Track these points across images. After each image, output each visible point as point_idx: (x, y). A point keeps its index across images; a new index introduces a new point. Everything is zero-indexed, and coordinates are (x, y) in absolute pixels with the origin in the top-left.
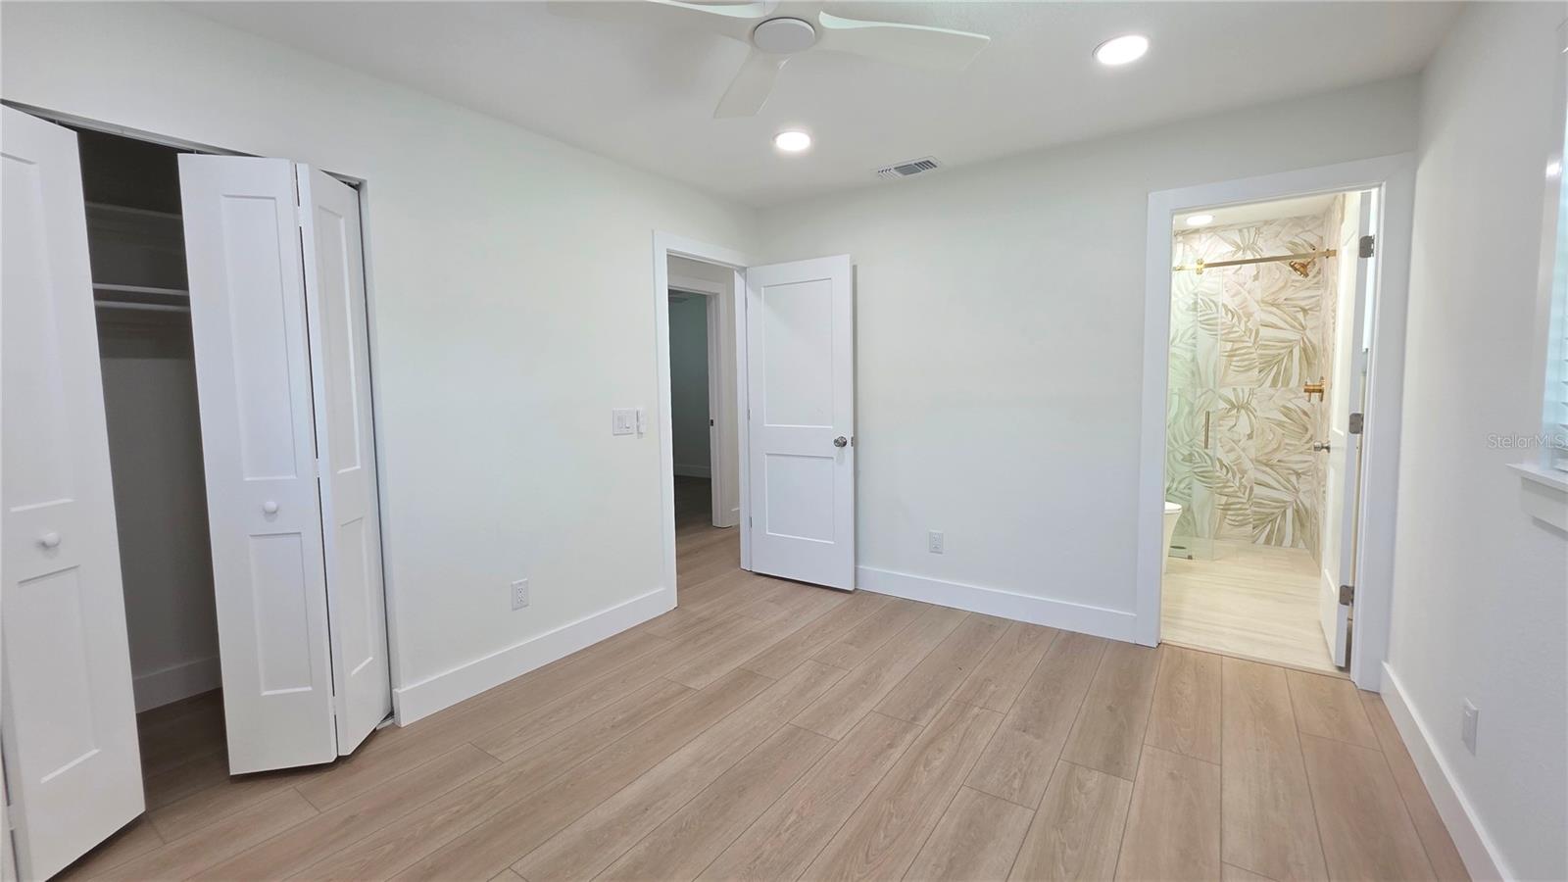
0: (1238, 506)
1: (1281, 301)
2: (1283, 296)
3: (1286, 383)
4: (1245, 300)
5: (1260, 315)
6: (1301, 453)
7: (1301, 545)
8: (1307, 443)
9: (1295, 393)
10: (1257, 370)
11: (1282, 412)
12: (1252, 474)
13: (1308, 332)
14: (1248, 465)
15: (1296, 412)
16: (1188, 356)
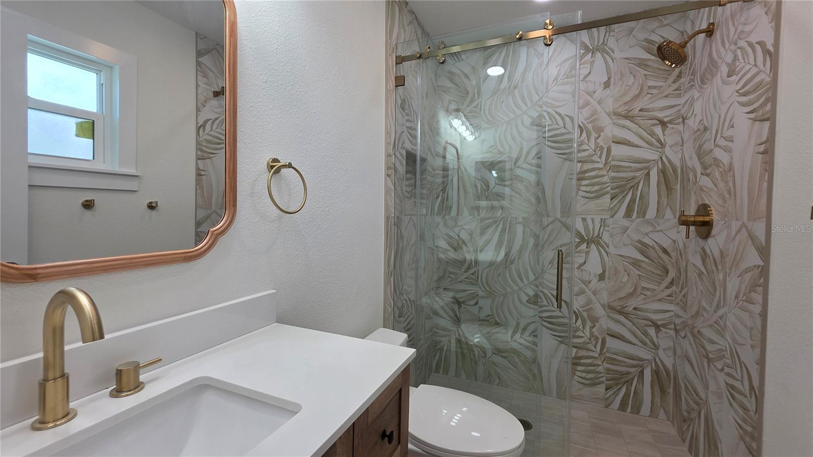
0: (589, 361)
1: (636, 112)
2: (638, 105)
3: (643, 213)
4: (595, 112)
5: (611, 130)
6: (660, 300)
7: (662, 415)
8: (667, 288)
9: (653, 226)
10: (608, 196)
11: (636, 248)
12: (605, 323)
13: (667, 150)
14: (600, 312)
15: (653, 248)
16: (533, 178)
